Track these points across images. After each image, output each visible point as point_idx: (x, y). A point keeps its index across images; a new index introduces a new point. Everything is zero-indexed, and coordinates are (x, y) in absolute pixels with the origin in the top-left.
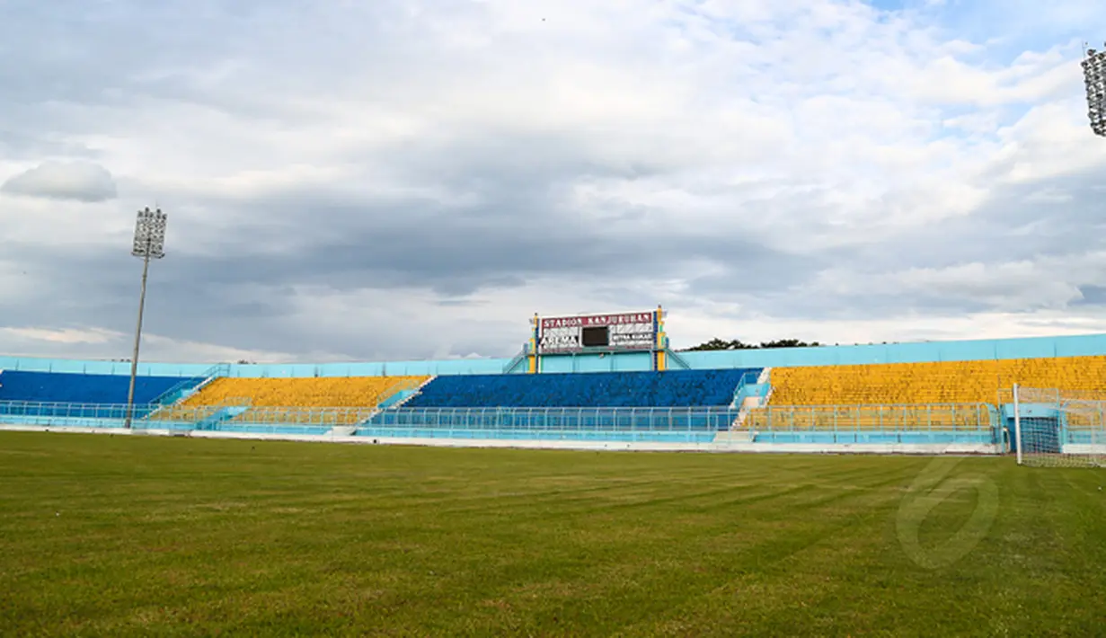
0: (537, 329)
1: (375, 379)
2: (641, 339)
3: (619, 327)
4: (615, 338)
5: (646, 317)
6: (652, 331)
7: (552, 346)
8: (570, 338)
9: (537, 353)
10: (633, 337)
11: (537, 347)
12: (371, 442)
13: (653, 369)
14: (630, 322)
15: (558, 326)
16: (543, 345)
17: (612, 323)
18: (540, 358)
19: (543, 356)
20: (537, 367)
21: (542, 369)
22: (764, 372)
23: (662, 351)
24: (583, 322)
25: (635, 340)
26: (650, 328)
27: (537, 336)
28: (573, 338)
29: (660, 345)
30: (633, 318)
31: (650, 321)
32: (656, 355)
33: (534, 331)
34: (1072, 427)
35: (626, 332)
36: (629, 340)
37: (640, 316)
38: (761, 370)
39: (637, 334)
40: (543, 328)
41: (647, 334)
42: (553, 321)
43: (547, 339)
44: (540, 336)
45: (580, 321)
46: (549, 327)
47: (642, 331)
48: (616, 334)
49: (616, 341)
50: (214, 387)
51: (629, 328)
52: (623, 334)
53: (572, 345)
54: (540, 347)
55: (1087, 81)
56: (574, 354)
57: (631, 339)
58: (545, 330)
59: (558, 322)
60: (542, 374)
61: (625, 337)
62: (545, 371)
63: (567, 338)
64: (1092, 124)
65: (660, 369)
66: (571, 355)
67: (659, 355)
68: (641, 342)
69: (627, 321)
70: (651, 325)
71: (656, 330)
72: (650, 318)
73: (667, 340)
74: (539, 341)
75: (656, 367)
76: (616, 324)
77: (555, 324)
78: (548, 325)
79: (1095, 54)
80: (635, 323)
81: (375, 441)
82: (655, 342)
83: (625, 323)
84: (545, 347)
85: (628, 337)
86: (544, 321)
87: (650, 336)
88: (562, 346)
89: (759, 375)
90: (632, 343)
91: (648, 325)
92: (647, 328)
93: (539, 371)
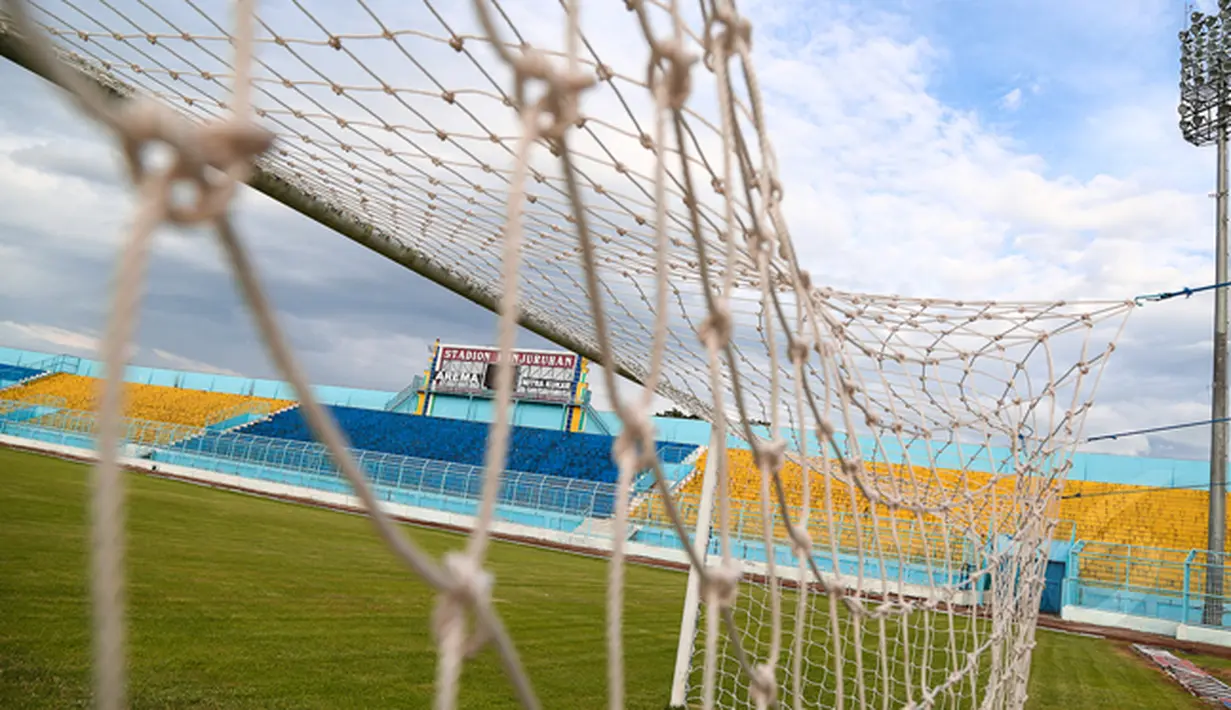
0: (435, 360)
1: (233, 398)
2: (556, 389)
3: (534, 368)
4: (526, 383)
5: (568, 360)
6: (572, 379)
7: (450, 384)
8: (471, 375)
9: (429, 389)
10: (548, 384)
11: (431, 382)
12: (150, 468)
13: (564, 429)
14: (547, 365)
15: (461, 360)
16: (438, 381)
17: (525, 363)
18: (431, 397)
19: (436, 394)
20: (426, 407)
21: (431, 412)
22: (698, 450)
23: (579, 407)
24: (491, 357)
25: (549, 388)
26: (570, 375)
27: (433, 369)
28: (475, 376)
29: (579, 399)
30: (552, 361)
31: (571, 368)
32: (571, 412)
33: (431, 361)
34: (1086, 579)
35: (541, 377)
36: (542, 388)
37: (560, 359)
38: (697, 446)
39: (553, 381)
40: (443, 359)
41: (566, 382)
42: (455, 352)
43: (444, 373)
44: (437, 369)
45: (487, 355)
46: (450, 359)
47: (560, 378)
48: (528, 378)
49: (526, 387)
50: (46, 382)
51: (545, 373)
52: (536, 379)
53: (472, 386)
54: (434, 382)
55: (1184, 60)
56: (471, 396)
57: (544, 387)
58: (445, 362)
59: (462, 353)
60: (430, 418)
61: (537, 383)
62: (435, 415)
63: (468, 376)
64: (1182, 123)
65: (572, 430)
66: (468, 398)
67: (575, 411)
68: (557, 392)
69: (543, 362)
70: (572, 371)
71: (577, 379)
72: (573, 362)
73: (589, 393)
74: (434, 374)
75: (568, 427)
76: (530, 365)
77: (458, 355)
78: (449, 356)
79: (1202, 19)
80: (553, 367)
81: (154, 468)
82: (573, 393)
83: (541, 365)
84: (441, 383)
85: (542, 384)
86: (445, 349)
87: (568, 386)
88: (461, 385)
89: (690, 453)
90: (545, 392)
91: (569, 370)
92: (567, 375)
93: (428, 414)
